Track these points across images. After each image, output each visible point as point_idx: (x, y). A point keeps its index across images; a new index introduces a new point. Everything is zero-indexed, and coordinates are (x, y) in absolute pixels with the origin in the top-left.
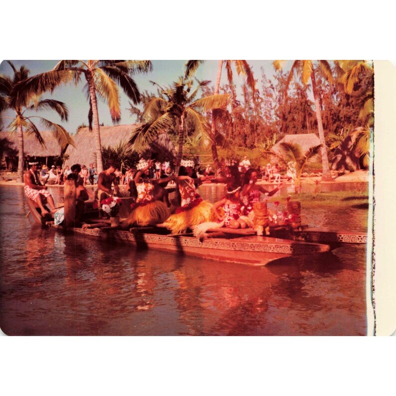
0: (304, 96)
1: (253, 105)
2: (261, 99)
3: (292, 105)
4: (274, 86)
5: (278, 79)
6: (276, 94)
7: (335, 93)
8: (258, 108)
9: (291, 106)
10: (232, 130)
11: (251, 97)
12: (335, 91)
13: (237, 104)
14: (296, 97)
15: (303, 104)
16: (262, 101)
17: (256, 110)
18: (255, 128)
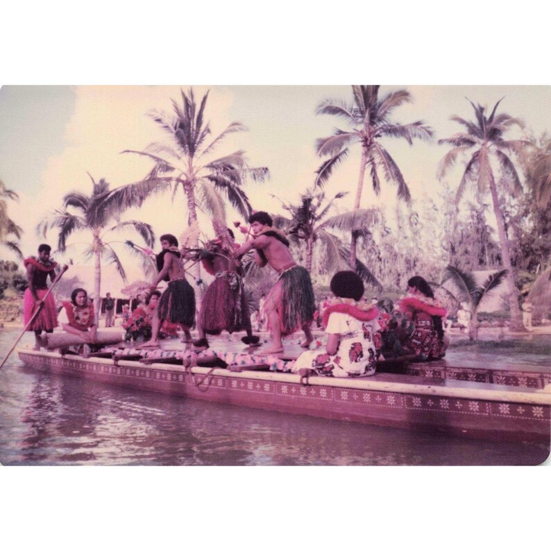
0: (481, 219)
1: (409, 233)
2: (421, 224)
3: (464, 233)
4: (438, 207)
5: (444, 198)
6: (441, 217)
7: (526, 216)
8: (417, 237)
9: (462, 234)
10: (380, 267)
11: (406, 221)
12: (526, 213)
13: (387, 232)
14: (471, 220)
15: (480, 231)
16: (422, 227)
17: (414, 240)
18: (412, 264)
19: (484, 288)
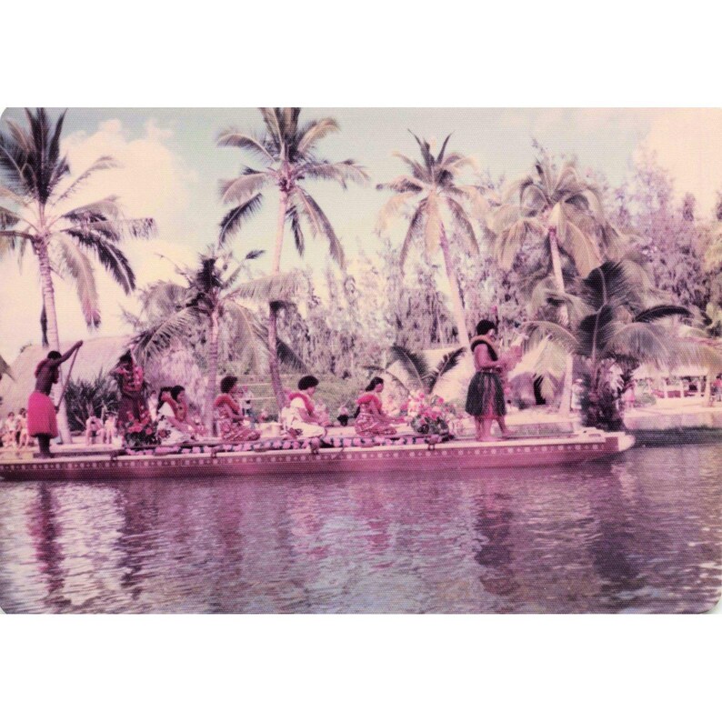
0: (431, 285)
1: (344, 303)
2: (359, 291)
3: (412, 302)
4: (378, 270)
5: (385, 258)
6: (382, 282)
7: (485, 280)
8: (354, 308)
9: (410, 303)
10: (309, 349)
11: (340, 288)
12: (485, 276)
13: (316, 302)
14: (418, 286)
15: (431, 299)
16: (360, 295)
17: (351, 312)
18: (349, 343)
19: (437, 371)
